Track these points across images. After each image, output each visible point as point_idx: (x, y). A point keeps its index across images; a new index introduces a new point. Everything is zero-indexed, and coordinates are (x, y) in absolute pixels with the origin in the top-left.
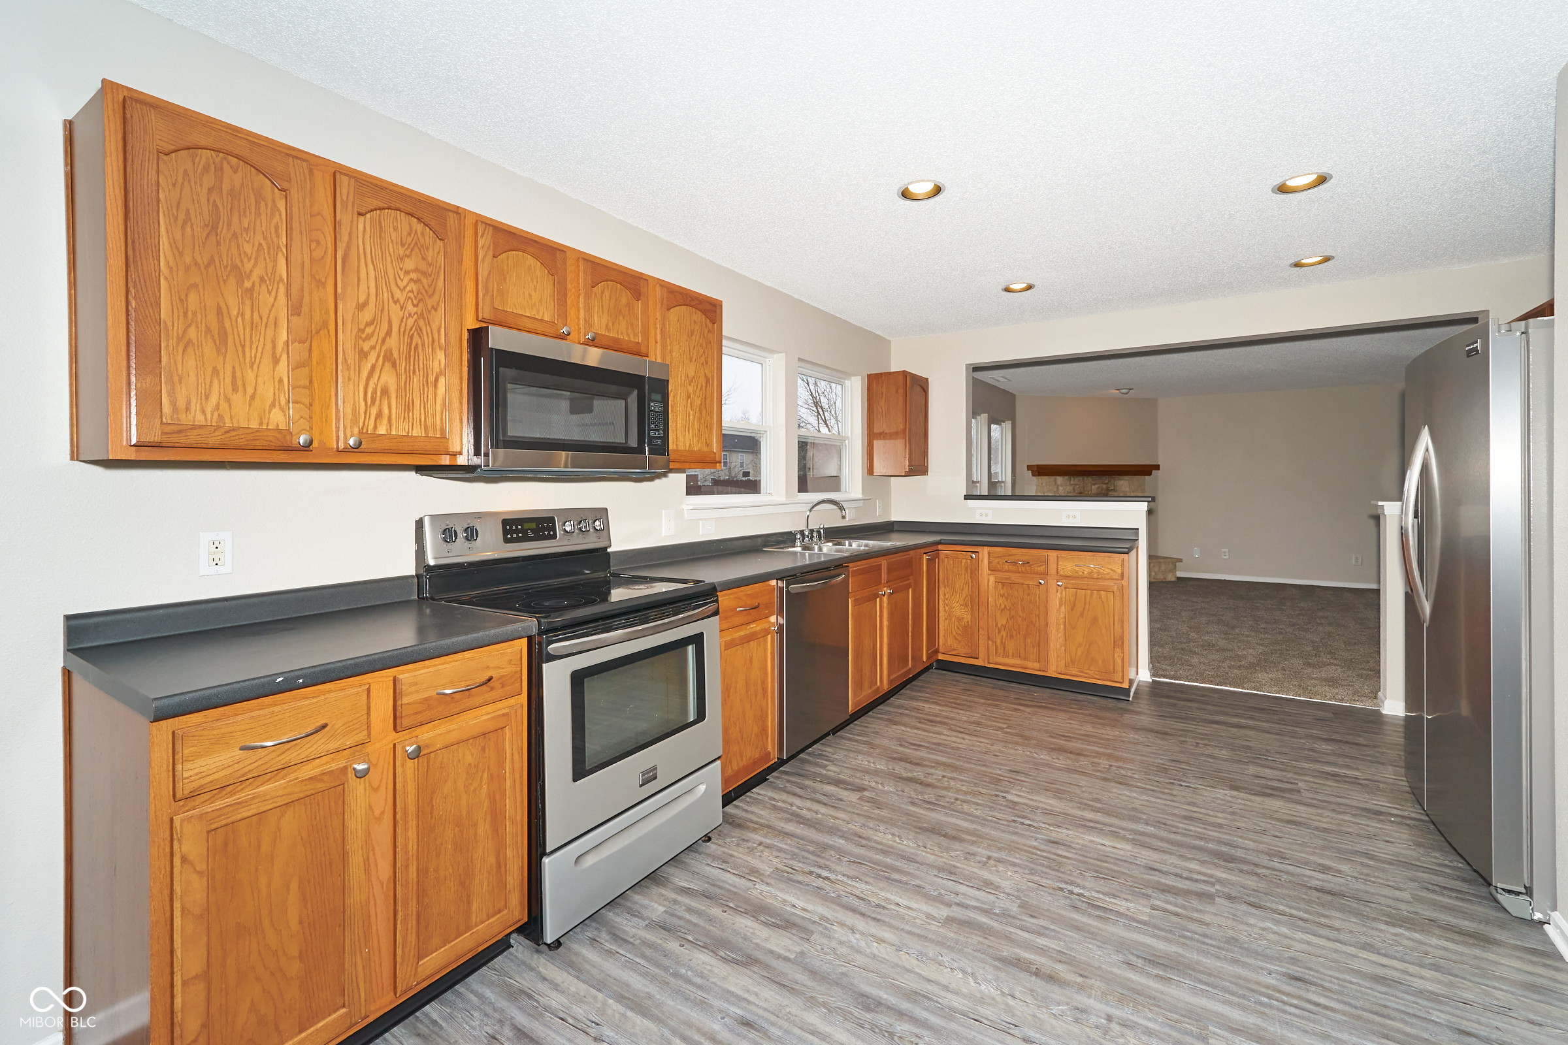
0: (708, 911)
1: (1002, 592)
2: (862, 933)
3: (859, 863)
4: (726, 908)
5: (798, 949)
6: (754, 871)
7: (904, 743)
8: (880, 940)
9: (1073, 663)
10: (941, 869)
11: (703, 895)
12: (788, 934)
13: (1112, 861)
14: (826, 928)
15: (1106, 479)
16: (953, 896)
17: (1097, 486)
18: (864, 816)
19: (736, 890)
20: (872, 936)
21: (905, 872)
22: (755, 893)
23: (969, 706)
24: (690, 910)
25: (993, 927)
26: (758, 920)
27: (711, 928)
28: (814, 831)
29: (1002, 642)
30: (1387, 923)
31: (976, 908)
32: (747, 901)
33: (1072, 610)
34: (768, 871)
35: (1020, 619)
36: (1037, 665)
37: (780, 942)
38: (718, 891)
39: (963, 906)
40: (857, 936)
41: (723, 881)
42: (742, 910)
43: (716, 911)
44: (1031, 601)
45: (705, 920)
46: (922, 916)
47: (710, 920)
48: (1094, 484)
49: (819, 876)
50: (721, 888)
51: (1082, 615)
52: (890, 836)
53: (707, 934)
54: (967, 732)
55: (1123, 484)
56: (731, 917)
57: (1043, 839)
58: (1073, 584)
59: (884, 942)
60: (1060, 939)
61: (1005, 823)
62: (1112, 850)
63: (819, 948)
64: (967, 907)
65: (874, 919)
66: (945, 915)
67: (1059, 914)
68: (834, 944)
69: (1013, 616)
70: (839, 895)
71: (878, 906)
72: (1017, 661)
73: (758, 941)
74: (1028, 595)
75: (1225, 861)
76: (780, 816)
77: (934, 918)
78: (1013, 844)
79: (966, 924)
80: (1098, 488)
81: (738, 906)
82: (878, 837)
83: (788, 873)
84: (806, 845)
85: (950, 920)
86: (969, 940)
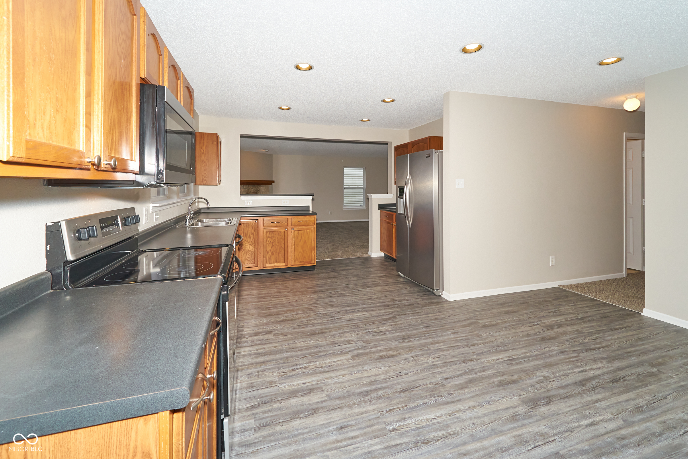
0: (273, 407)
1: (269, 236)
2: (336, 377)
3: (304, 357)
4: (280, 401)
5: (324, 395)
6: (271, 382)
7: (263, 309)
8: (344, 375)
9: (297, 260)
10: (331, 344)
11: (263, 404)
12: (314, 393)
13: (368, 318)
14: (324, 383)
15: (256, 186)
16: (345, 350)
17: (253, 189)
18: (284, 341)
19: (274, 393)
20: (340, 376)
21: (323, 351)
22: (283, 389)
23: (268, 287)
24: (265, 412)
25: (365, 352)
26: (298, 397)
27: (284, 411)
28: (273, 356)
29: (269, 257)
30: (425, 307)
31: (355, 349)
32: (284, 394)
33: (297, 239)
34: (277, 379)
35: (277, 246)
36: (284, 264)
37: (315, 398)
38: (268, 398)
39: (351, 351)
40: (336, 378)
41: (263, 394)
42: (287, 398)
43: (277, 405)
44: (281, 238)
45: (278, 411)
46: (345, 361)
47: (280, 409)
48: (252, 188)
49: (298, 369)
50: (267, 396)
51: (301, 240)
52: (303, 343)
53: (286, 415)
54: (279, 296)
55: (262, 188)
56: (286, 403)
57: (345, 321)
58: (297, 229)
59: (345, 375)
60: (382, 345)
61: (330, 321)
62: (363, 316)
63: (330, 390)
64: (352, 351)
65: (333, 370)
66: (350, 356)
67: (374, 339)
68: (333, 386)
69: (274, 246)
70: (313, 371)
71: (329, 366)
72: (276, 264)
73: (308, 403)
74: (280, 235)
75: (387, 307)
76: (251, 357)
77: (348, 359)
78: (340, 326)
79: (358, 355)
80: (254, 190)
81: (283, 398)
82: (299, 345)
83: (285, 375)
84: (277, 362)
85: (353, 357)
86: (364, 359)
